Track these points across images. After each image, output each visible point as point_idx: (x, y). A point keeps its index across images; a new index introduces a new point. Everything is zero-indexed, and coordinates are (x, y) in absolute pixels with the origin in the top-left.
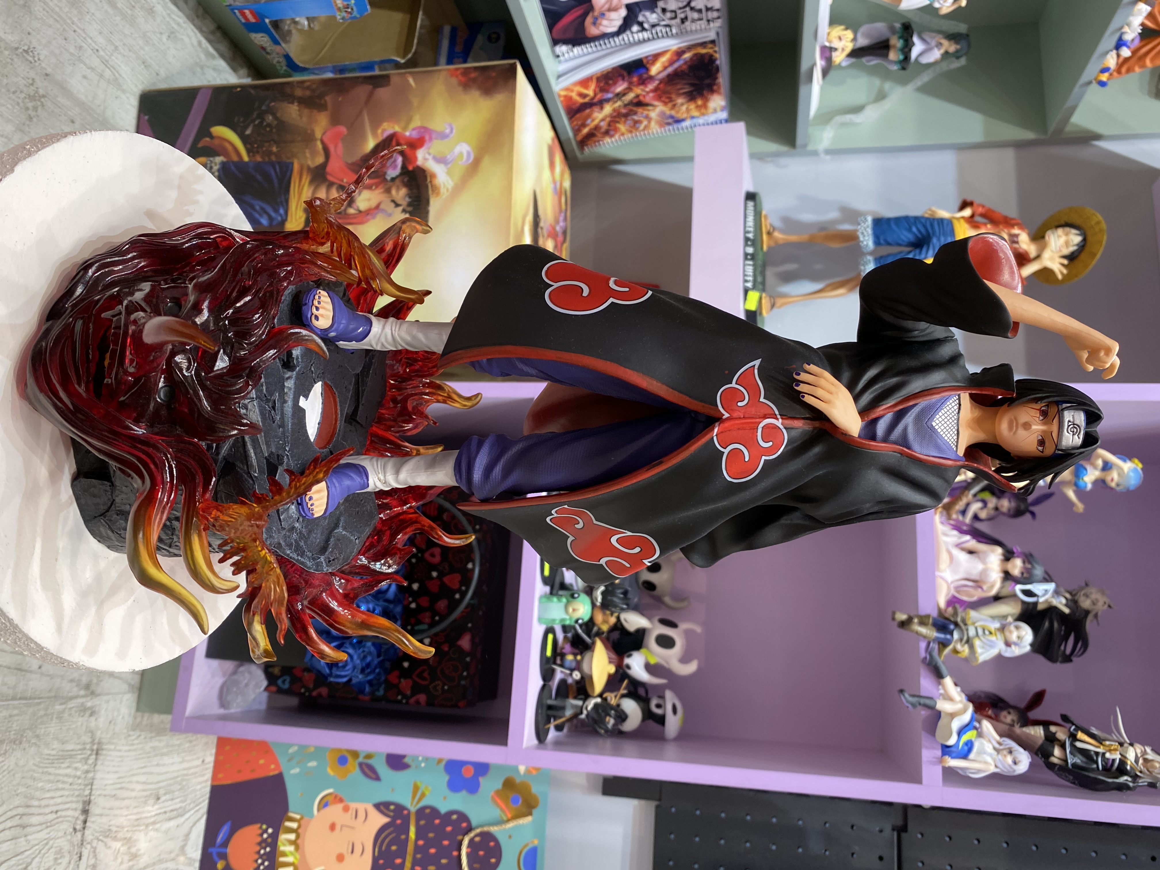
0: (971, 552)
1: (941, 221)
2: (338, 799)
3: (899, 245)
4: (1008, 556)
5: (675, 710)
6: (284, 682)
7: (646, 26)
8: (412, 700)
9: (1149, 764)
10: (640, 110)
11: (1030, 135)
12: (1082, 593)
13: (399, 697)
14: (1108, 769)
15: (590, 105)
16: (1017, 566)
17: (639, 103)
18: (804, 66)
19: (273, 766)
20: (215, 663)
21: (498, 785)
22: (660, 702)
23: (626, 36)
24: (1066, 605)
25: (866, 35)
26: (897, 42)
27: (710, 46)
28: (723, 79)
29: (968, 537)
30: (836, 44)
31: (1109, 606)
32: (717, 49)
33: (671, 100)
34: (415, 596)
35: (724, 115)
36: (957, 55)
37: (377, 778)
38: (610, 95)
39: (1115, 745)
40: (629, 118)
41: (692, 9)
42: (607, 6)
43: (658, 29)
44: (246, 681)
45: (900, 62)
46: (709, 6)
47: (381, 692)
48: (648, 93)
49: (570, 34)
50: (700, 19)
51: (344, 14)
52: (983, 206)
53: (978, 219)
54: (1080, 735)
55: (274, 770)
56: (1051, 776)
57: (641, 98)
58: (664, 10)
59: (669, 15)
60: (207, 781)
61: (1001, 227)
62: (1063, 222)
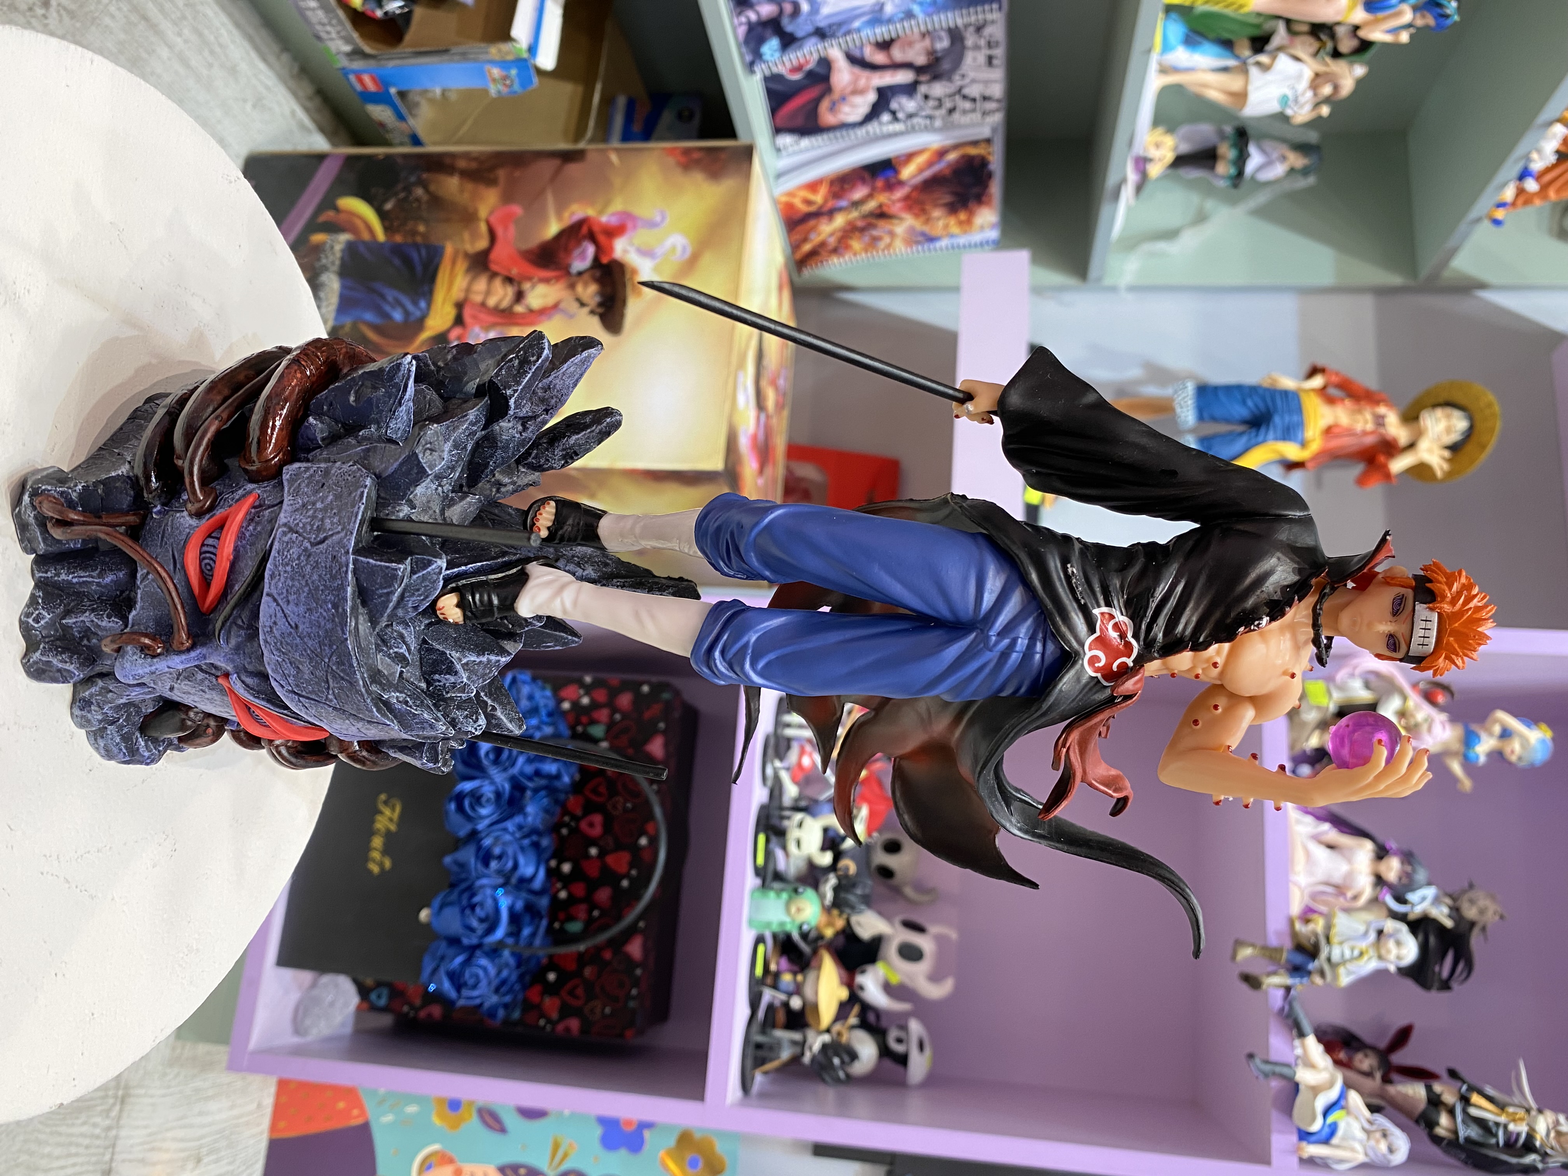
0: (1331, 847)
1: (1286, 394)
2: (444, 1159)
3: (1227, 421)
4: (1381, 853)
5: (921, 1046)
6: (379, 997)
7: (900, 115)
8: (560, 1027)
9: (1563, 1139)
10: (881, 223)
11: (1395, 280)
12: (1466, 897)
13: (542, 1022)
14: (1510, 1145)
15: (817, 215)
16: (1393, 868)
17: (882, 215)
18: (1111, 180)
19: (355, 1112)
20: (289, 974)
21: (672, 1142)
22: (901, 1034)
23: (873, 128)
24: (1450, 916)
25: (1186, 138)
26: (1228, 152)
27: (983, 145)
28: (996, 188)
29: (1326, 826)
30: (1153, 153)
31: (1502, 917)
32: (991, 150)
33: (923, 211)
34: (567, 881)
35: (993, 234)
36: (1305, 172)
37: (502, 1130)
38: (843, 203)
39: (1521, 1113)
40: (867, 233)
41: (965, 97)
42: (849, 89)
43: (915, 120)
44: (330, 998)
45: (1231, 178)
46: (988, 93)
47: (516, 1015)
48: (894, 202)
49: (799, 122)
50: (974, 110)
51: (500, 87)
52: (1337, 374)
53: (1332, 391)
54: (1475, 1098)
55: (358, 1117)
56: (1435, 1151)
57: (885, 209)
58: (926, 97)
59: (931, 103)
60: (261, 1133)
61: (1363, 403)
62: (1441, 400)
